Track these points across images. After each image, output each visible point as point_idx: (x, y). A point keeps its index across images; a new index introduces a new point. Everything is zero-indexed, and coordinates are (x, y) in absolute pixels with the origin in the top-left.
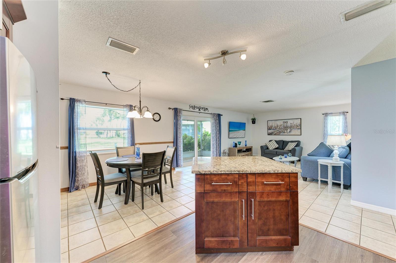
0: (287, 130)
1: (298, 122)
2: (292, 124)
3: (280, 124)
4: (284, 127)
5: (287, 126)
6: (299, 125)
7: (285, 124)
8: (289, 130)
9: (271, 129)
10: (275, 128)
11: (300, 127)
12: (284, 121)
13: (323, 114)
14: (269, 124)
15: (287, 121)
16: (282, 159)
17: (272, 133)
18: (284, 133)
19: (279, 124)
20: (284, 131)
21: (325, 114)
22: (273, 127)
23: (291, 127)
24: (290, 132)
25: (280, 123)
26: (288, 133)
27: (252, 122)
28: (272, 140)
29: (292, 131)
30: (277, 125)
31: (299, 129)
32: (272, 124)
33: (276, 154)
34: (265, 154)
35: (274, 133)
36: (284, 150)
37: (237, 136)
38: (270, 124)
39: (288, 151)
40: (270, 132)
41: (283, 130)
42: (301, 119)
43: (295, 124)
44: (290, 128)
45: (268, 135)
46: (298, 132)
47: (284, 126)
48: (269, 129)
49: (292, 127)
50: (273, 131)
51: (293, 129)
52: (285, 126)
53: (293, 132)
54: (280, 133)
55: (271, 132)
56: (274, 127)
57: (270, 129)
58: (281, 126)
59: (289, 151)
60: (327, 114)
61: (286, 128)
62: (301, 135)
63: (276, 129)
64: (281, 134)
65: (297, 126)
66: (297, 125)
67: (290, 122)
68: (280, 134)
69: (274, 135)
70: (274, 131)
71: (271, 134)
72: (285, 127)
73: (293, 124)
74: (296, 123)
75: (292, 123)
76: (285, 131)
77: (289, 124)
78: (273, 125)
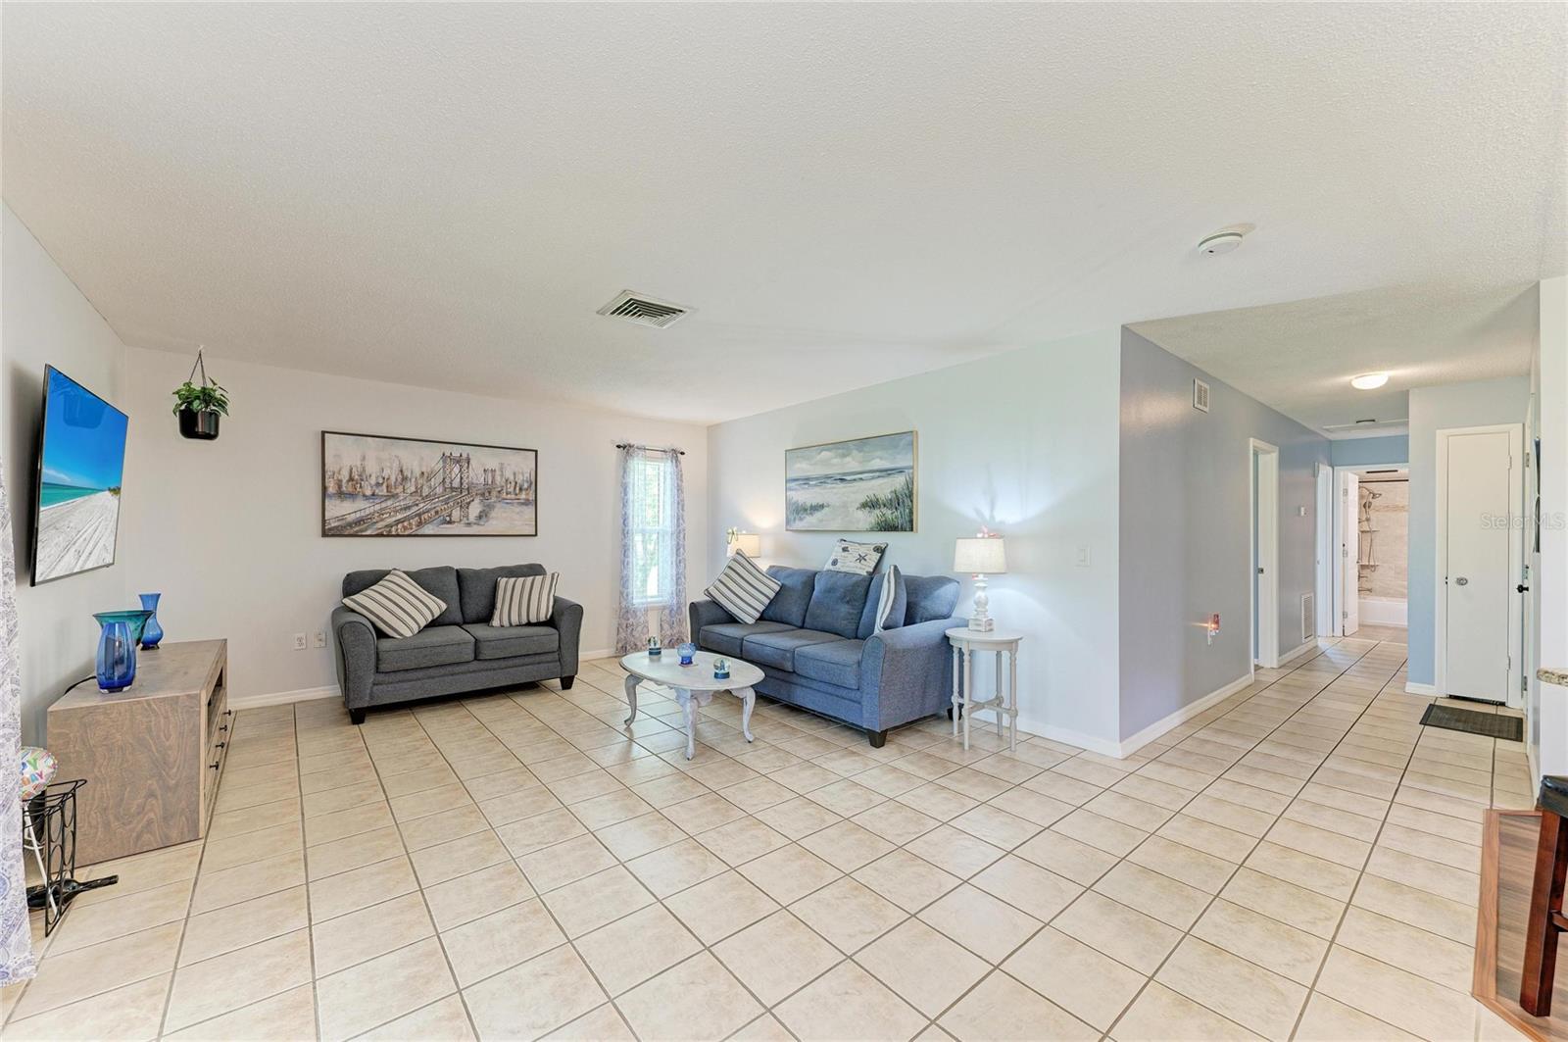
0: (465, 506)
1: (518, 467)
2: (493, 477)
3: (421, 466)
4: (448, 485)
5: (465, 486)
6: (526, 486)
7: (456, 470)
8: (475, 509)
9: (352, 496)
10: (383, 491)
11: (528, 493)
12: (448, 449)
13: (619, 447)
14: (337, 456)
15: (465, 456)
16: (727, 675)
17: (358, 522)
18: (450, 522)
19: (416, 463)
20: (445, 513)
21: (624, 447)
22: (373, 481)
23: (489, 493)
24: (480, 517)
25: (420, 461)
26: (469, 524)
27: (177, 420)
28: (388, 573)
29: (493, 514)
30: (401, 471)
31: (526, 503)
32: (364, 458)
33: (471, 657)
34: (381, 677)
35: (380, 525)
36: (496, 622)
37: (79, 554)
38: (345, 456)
39: (520, 625)
40: (341, 518)
41: (440, 506)
42: (536, 451)
43: (512, 478)
44: (483, 495)
45: (325, 534)
46: (521, 519)
47: (448, 481)
48: (332, 489)
49: (494, 493)
50: (372, 510)
51: (498, 505)
52: (456, 483)
53: (500, 520)
54: (420, 524)
55: (351, 518)
56: (378, 485)
57: (341, 495)
58: (429, 480)
59: (539, 624)
60: (630, 446)
61: (461, 493)
62: (536, 535)
63: (394, 496)
64: (428, 530)
65: (521, 489)
66: (519, 482)
67: (481, 461)
68: (420, 532)
69: (381, 535)
70: (377, 507)
71: (351, 532)
72: (452, 489)
73: (498, 473)
74: (515, 474)
75: (493, 471)
76: (456, 514)
77: (476, 475)
78: (372, 468)
